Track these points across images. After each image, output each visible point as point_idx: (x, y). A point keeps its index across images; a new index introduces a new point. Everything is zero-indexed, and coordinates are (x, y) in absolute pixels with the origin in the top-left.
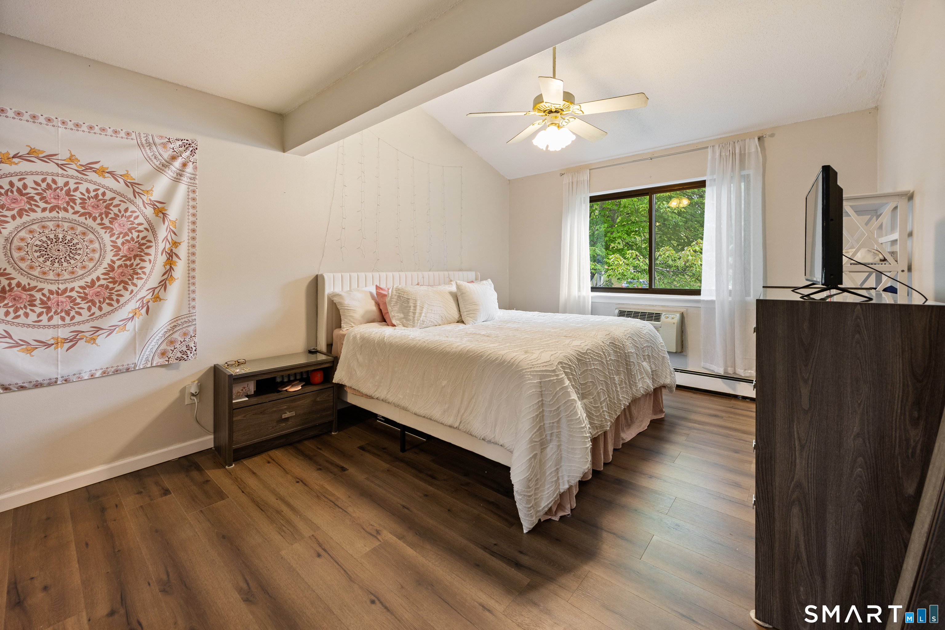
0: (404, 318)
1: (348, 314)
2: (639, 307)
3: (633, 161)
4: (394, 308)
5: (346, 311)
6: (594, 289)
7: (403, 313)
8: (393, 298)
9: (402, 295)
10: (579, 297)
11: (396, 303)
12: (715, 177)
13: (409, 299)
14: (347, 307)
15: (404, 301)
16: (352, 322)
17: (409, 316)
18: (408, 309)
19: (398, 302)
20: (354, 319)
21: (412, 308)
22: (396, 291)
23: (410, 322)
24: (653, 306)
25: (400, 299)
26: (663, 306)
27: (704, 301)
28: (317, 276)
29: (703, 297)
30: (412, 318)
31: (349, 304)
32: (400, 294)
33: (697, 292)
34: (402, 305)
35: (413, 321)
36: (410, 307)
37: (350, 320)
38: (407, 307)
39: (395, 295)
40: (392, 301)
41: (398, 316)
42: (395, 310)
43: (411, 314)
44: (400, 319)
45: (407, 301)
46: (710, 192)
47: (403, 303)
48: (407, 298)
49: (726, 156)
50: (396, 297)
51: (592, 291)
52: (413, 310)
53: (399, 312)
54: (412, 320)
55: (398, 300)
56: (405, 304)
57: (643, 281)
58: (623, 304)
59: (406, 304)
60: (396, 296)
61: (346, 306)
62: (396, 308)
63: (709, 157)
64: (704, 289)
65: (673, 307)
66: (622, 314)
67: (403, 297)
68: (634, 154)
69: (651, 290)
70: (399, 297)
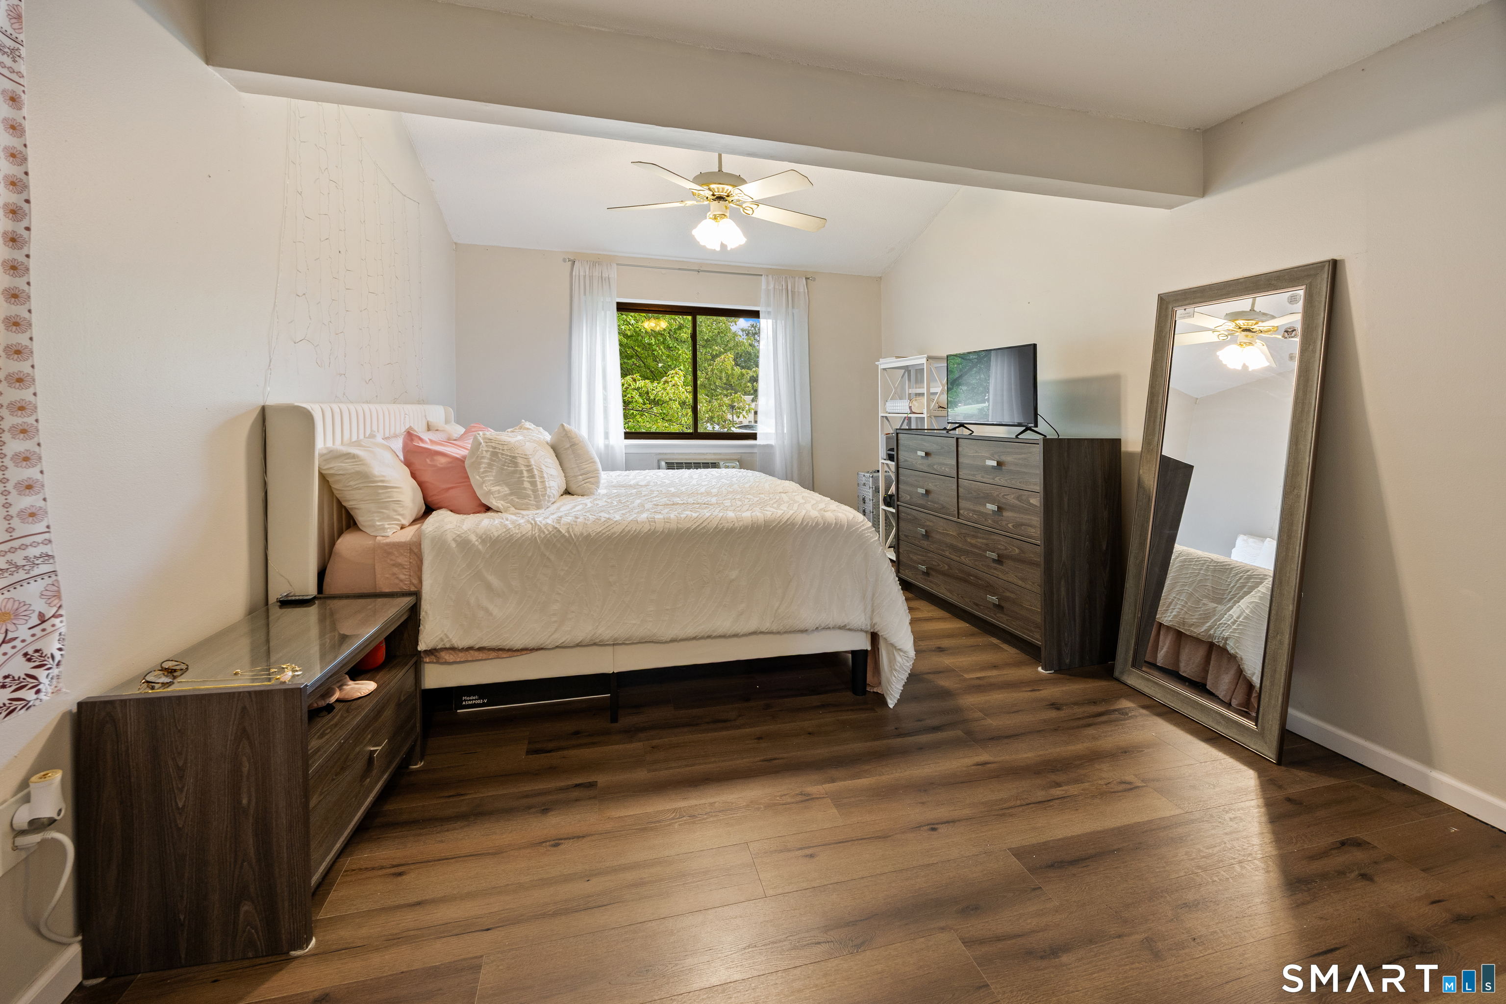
0: (511, 494)
1: (389, 497)
2: (687, 457)
3: (679, 269)
4: (486, 476)
5: (380, 491)
6: (628, 435)
7: (507, 485)
8: (483, 457)
9: (501, 451)
10: (607, 446)
11: (490, 465)
12: (770, 309)
13: (515, 457)
14: (382, 481)
15: (506, 462)
16: (399, 515)
17: (525, 489)
18: (518, 476)
19: (493, 465)
20: (403, 507)
21: (525, 474)
22: (486, 442)
23: (530, 500)
24: (703, 454)
25: (498, 458)
26: (715, 454)
27: (760, 445)
28: (263, 409)
29: (759, 441)
30: (530, 492)
31: (383, 476)
32: (495, 448)
33: (753, 436)
34: (503, 469)
35: (535, 498)
36: (521, 472)
37: (395, 511)
38: (515, 472)
39: (487, 451)
40: (480, 463)
41: (499, 492)
42: (490, 480)
43: (527, 485)
44: (504, 498)
45: (511, 461)
46: (765, 324)
47: (504, 465)
48: (510, 456)
49: (779, 290)
50: (488, 455)
51: (626, 438)
52: (528, 477)
53: (497, 483)
54: (533, 496)
55: (494, 461)
56: (508, 467)
57: (685, 423)
58: (666, 454)
59: (511, 467)
60: (489, 453)
61: (377, 479)
62: (490, 478)
63: (764, 287)
64: (760, 430)
65: (726, 454)
66: (670, 466)
67: (502, 454)
68: (678, 259)
69: (695, 435)
70: (495, 454)
